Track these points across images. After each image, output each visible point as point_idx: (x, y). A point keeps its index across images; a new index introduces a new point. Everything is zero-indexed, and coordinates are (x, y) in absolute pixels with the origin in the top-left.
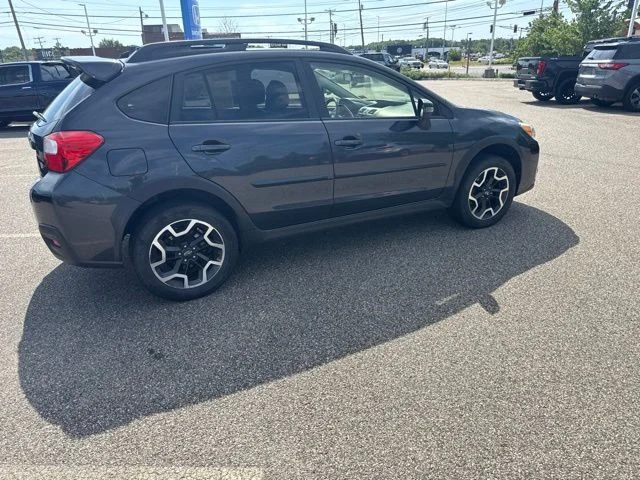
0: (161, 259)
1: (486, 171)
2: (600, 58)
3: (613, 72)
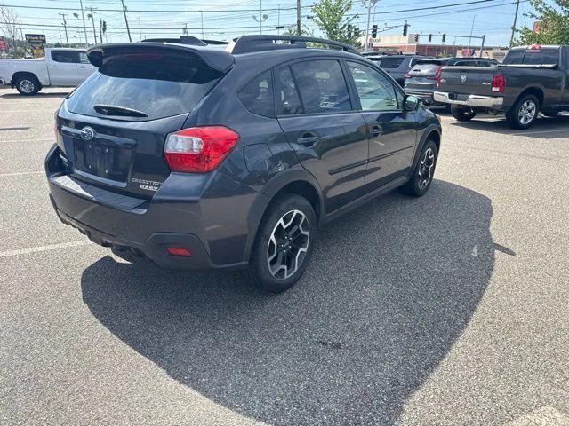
0: (274, 253)
1: (427, 152)
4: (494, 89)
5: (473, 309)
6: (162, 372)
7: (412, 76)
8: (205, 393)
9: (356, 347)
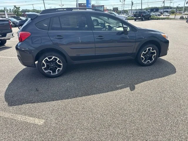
0: (45, 66)
1: (148, 49)
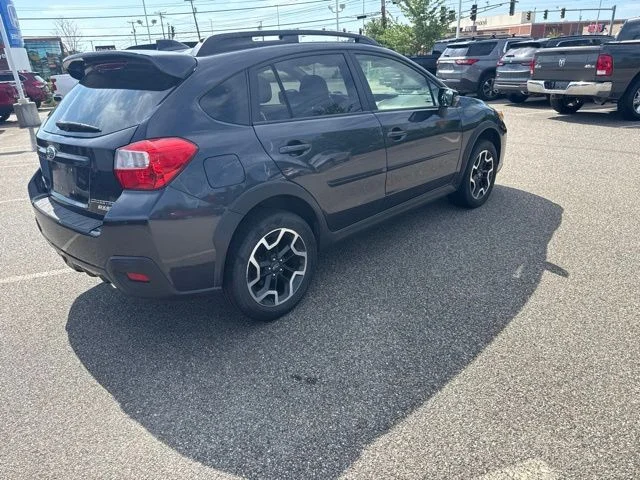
0: (256, 277)
1: (481, 154)
2: (454, 55)
3: (468, 67)
4: (599, 72)
5: (488, 341)
6: (117, 405)
7: (504, 64)
8: (152, 429)
9: (334, 382)
